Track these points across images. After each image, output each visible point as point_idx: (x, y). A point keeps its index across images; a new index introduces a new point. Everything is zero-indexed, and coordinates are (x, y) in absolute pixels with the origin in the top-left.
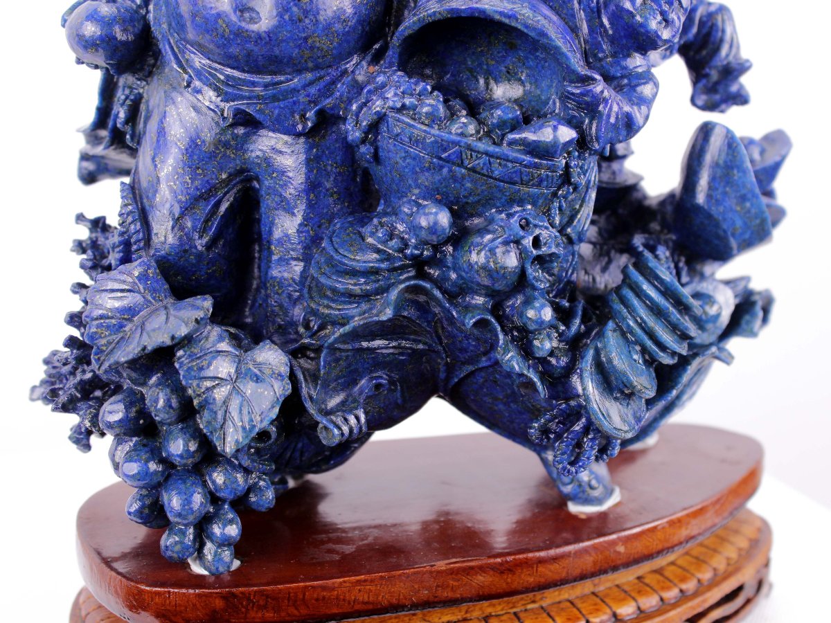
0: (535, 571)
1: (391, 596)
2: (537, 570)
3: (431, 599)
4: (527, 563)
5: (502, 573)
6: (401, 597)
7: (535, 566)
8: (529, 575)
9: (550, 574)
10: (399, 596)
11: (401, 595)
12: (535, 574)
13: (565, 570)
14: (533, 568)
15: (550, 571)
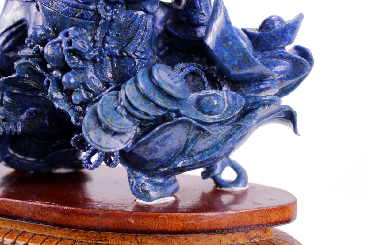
0: (80, 218)
1: (17, 211)
2: (81, 218)
3: (33, 218)
4: (76, 212)
5: (64, 214)
6: (21, 213)
7: (80, 216)
8: (77, 219)
9: (89, 223)
10: (20, 213)
11: (21, 212)
12: (80, 220)
13: (97, 222)
14: (79, 216)
15: (88, 220)
